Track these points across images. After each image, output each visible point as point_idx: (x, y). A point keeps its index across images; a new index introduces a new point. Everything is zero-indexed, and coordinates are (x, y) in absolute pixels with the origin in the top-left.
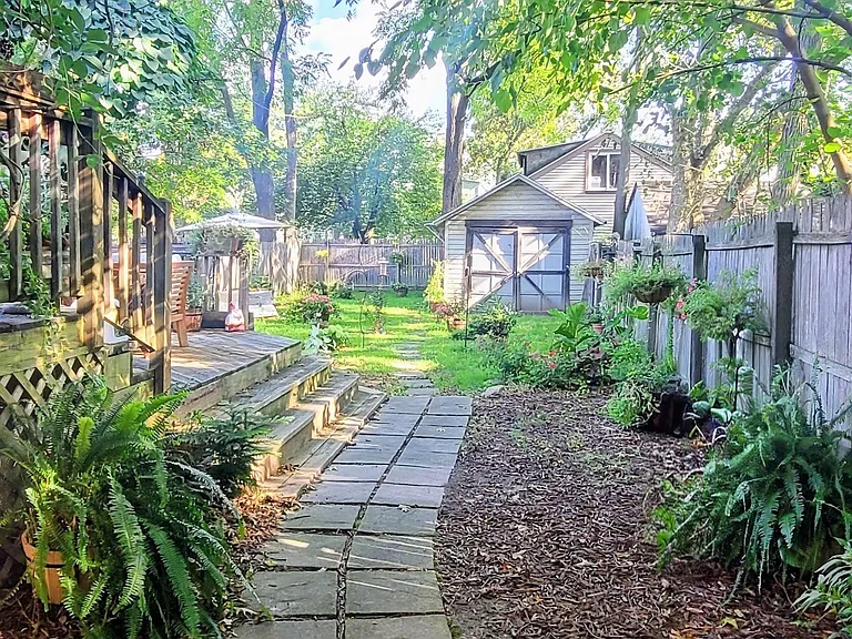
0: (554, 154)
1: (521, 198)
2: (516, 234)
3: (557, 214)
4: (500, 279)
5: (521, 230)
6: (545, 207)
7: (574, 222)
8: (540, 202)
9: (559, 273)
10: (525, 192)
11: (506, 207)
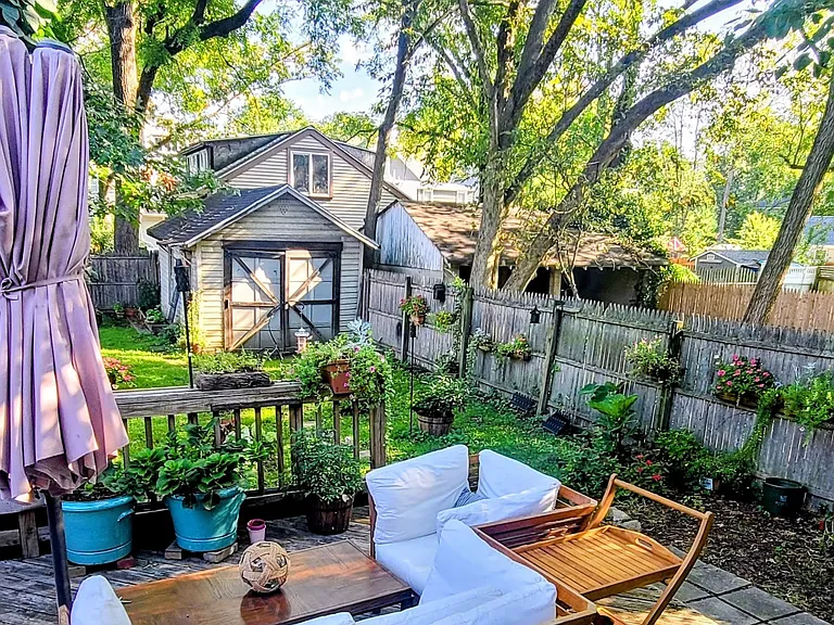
0: (245, 147)
1: (287, 214)
2: (282, 259)
3: (326, 235)
4: (265, 311)
5: (290, 253)
6: (314, 227)
7: (345, 244)
8: (308, 220)
9: (328, 302)
10: (290, 208)
11: (269, 226)
